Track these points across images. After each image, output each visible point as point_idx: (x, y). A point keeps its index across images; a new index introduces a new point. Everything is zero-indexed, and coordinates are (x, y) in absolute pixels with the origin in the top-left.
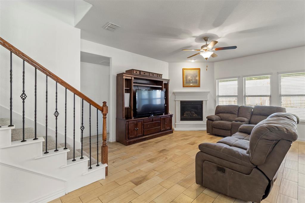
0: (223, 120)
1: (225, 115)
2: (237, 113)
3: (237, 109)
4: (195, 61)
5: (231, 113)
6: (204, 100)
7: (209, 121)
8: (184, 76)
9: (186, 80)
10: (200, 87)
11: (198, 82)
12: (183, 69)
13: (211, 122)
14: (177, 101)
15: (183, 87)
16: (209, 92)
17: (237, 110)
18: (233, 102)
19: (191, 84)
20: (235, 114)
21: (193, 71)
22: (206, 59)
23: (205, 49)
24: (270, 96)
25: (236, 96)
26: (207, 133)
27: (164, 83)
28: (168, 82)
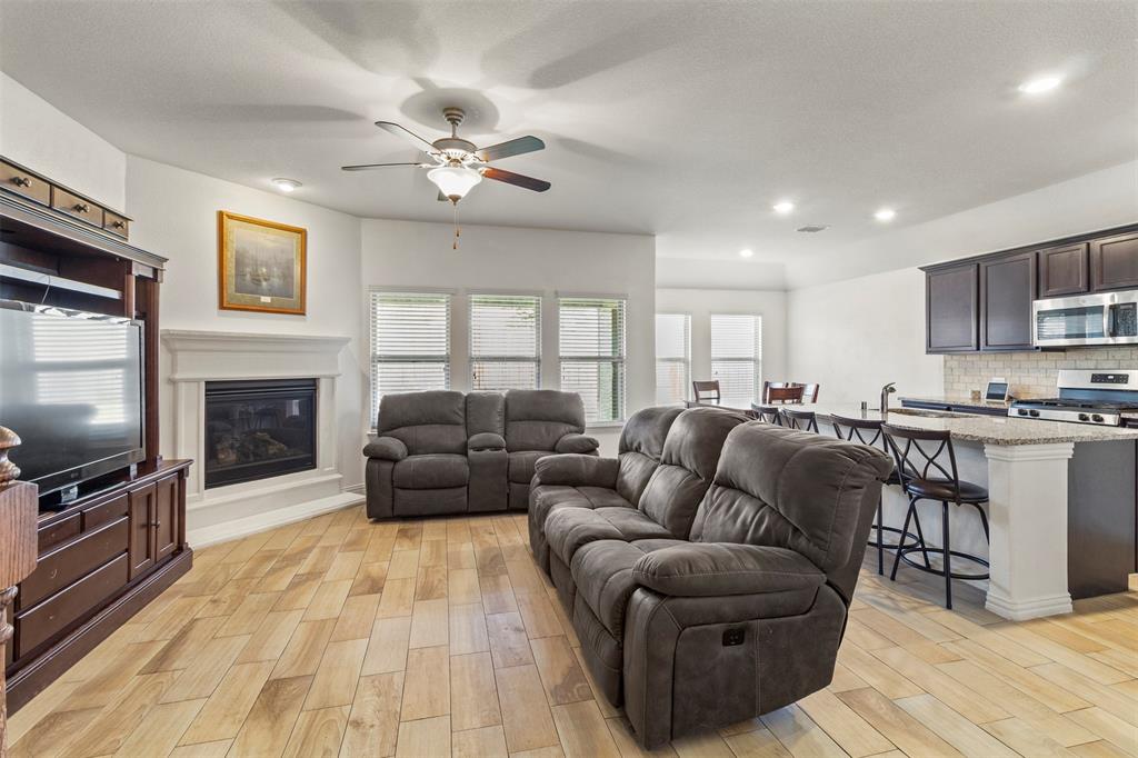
0: (417, 454)
1: (424, 433)
2: (462, 421)
3: (461, 405)
4: (300, 190)
5: (444, 421)
6: (325, 377)
7: (376, 465)
8: (230, 255)
9: (236, 275)
10: (304, 314)
11: (296, 290)
12: (221, 215)
13: (387, 466)
14: (187, 381)
15: (222, 307)
16: (343, 342)
17: (460, 410)
18: (434, 381)
19: (266, 299)
20: (458, 424)
21: (272, 237)
22: (455, 199)
23: (453, 157)
24: (538, 361)
25: (442, 357)
26: (369, 517)
27: (135, 272)
28: (155, 271)
